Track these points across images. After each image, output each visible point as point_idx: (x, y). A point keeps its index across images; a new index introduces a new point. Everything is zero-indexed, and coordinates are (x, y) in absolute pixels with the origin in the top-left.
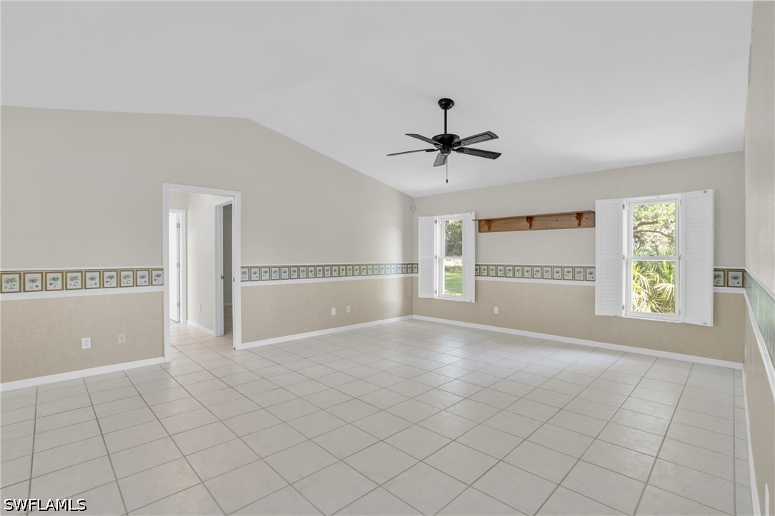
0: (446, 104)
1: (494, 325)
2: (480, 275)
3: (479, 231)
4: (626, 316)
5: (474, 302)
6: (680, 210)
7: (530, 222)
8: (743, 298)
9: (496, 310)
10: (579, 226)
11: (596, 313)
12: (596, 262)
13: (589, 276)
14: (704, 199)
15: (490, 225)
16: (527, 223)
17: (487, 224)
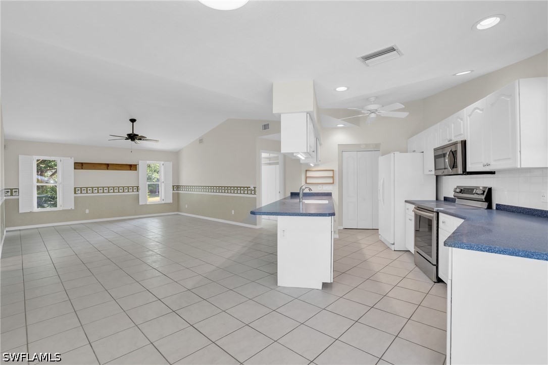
0: (133, 121)
1: (86, 219)
2: (75, 193)
3: (75, 169)
4: (148, 203)
5: (73, 208)
6: (162, 167)
7: (108, 166)
8: (178, 193)
9: (87, 211)
10: (131, 170)
11: (140, 204)
12: (140, 184)
13: (134, 190)
14: (170, 165)
15: (82, 165)
16: (105, 167)
17: (80, 165)
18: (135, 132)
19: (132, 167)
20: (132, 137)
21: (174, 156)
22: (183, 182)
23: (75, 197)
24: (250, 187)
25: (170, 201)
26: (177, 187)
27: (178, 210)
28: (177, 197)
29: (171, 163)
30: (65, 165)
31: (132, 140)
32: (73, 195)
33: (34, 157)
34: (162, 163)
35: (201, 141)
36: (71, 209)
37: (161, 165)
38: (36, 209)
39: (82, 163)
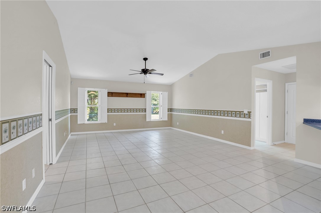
0: (145, 59)
1: (114, 130)
2: (108, 112)
3: (108, 96)
4: (152, 120)
5: (107, 122)
6: (161, 95)
7: (127, 95)
8: (171, 114)
9: (115, 124)
10: (141, 97)
11: (147, 121)
12: (147, 107)
13: (143, 111)
14: (166, 94)
15: (112, 94)
16: (125, 95)
17: (111, 94)
18: (147, 68)
19: (142, 95)
20: (145, 71)
21: (169, 88)
22: (176, 106)
23: (108, 115)
24: (243, 112)
25: (166, 119)
26: (170, 110)
27: (171, 126)
28: (170, 117)
29: (167, 92)
30: (103, 94)
31: (145, 74)
32: (106, 114)
33: (86, 89)
34: (161, 92)
35: (191, 75)
36: (106, 123)
37: (161, 94)
38: (87, 122)
39: (112, 93)
